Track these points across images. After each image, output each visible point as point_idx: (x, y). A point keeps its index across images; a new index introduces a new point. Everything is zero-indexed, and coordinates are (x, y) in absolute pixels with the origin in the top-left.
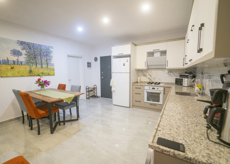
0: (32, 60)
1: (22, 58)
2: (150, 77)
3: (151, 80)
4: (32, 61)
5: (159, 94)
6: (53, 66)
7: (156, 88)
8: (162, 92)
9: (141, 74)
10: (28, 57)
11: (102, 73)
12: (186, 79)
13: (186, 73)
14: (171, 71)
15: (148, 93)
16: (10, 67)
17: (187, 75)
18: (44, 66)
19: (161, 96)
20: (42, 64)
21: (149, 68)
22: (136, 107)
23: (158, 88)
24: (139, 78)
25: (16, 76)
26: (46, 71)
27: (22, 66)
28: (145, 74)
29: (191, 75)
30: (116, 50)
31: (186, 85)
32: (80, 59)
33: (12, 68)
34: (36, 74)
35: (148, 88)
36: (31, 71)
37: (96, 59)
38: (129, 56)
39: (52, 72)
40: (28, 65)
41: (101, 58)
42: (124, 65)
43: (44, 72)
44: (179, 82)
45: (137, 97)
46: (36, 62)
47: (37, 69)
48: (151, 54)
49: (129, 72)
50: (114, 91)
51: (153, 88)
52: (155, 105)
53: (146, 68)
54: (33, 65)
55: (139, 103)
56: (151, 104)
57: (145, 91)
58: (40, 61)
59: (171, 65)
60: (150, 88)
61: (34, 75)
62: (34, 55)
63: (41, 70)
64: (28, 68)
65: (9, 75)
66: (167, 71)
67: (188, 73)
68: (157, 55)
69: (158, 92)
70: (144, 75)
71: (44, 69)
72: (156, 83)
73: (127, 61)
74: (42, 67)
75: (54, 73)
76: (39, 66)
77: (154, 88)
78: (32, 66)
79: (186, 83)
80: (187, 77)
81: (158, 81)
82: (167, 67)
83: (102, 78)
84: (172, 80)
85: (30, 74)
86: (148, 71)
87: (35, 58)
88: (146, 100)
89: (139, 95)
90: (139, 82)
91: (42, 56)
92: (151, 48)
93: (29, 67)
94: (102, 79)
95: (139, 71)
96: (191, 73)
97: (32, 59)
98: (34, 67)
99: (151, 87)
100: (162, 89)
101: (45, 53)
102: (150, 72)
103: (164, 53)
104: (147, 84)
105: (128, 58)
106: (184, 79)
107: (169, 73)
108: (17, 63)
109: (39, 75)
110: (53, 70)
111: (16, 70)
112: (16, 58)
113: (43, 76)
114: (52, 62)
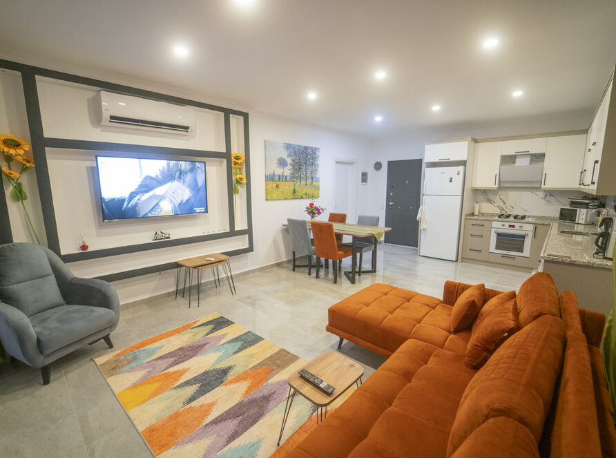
0: (297, 173)
1: (287, 171)
2: (502, 205)
3: (503, 209)
4: (297, 175)
5: (523, 237)
6: (319, 181)
7: (517, 226)
8: (531, 234)
9: (481, 197)
10: (293, 169)
11: (391, 194)
12: (584, 211)
13: (585, 198)
14: (551, 194)
15: (499, 235)
16: (275, 185)
17: (587, 202)
18: (309, 182)
19: (528, 243)
20: (306, 179)
21: (504, 186)
22: (470, 261)
23: (521, 227)
24: (477, 206)
25: (280, 199)
26: (310, 191)
27: (287, 183)
28: (491, 198)
29: (596, 203)
30: (432, 152)
31: (583, 222)
32: (350, 167)
33: (277, 186)
34: (299, 196)
35: (499, 226)
36: (294, 191)
37: (378, 166)
38: (463, 163)
39: (317, 191)
40: (292, 181)
41: (391, 164)
42: (451, 181)
43: (308, 193)
44: (567, 216)
45: (475, 243)
46: (301, 175)
47: (301, 187)
48: (508, 160)
49: (460, 193)
50: (424, 230)
51: (510, 226)
52: (513, 257)
53: (497, 186)
54: (298, 180)
55: (479, 253)
56: (503, 256)
57: (493, 230)
58: (305, 174)
59: (550, 184)
60: (503, 225)
61: (297, 197)
62: (299, 164)
63: (305, 189)
64: (293, 187)
65: (274, 197)
66: (542, 194)
67: (590, 199)
68: (523, 162)
69: (522, 233)
70: (489, 201)
71: (308, 187)
72: (516, 217)
73: (458, 174)
74: (306, 184)
75: (318, 193)
76: (303, 182)
77: (514, 226)
78: (296, 183)
79: (584, 217)
80: (586, 206)
81: (521, 213)
82: (543, 186)
83: (391, 203)
84: (553, 210)
85: (293, 195)
86: (500, 193)
87: (300, 169)
88: (492, 248)
89: (479, 239)
90: (476, 213)
91: (308, 165)
92: (510, 148)
93: (293, 185)
94: (391, 205)
95: (482, 194)
96: (594, 199)
97: (297, 171)
98: (298, 184)
99: (507, 224)
100: (531, 227)
101: (311, 161)
102: (502, 195)
103: (539, 158)
104: (497, 218)
105: (461, 168)
106: (578, 209)
107: (546, 196)
108: (282, 178)
109: (302, 198)
110: (318, 188)
111: (281, 189)
112: (282, 170)
113: (306, 198)
114: (317, 176)
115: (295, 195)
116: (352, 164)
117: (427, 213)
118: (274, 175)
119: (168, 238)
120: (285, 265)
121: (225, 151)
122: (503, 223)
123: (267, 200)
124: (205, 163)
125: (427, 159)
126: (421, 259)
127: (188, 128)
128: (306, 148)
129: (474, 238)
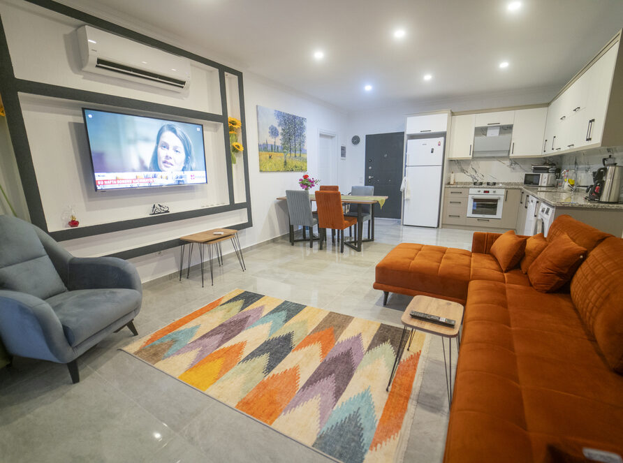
0: (287, 144)
1: (278, 141)
2: (473, 173)
3: (475, 178)
4: (287, 146)
5: (496, 201)
6: (306, 154)
7: (491, 191)
8: (502, 198)
9: (456, 167)
10: (283, 139)
11: (370, 168)
12: (546, 175)
13: (545, 164)
14: (516, 162)
15: (475, 200)
16: (268, 156)
17: (548, 167)
18: (298, 154)
19: (500, 205)
20: (296, 151)
21: (477, 156)
22: (449, 226)
23: (495, 192)
24: (452, 175)
25: (273, 171)
26: (299, 164)
27: (279, 154)
28: (464, 167)
29: (554, 168)
30: (414, 125)
31: (545, 185)
32: (330, 140)
33: (270, 157)
34: (290, 168)
35: (476, 193)
36: (285, 163)
37: (356, 140)
38: (444, 135)
39: (305, 164)
40: (283, 152)
41: (369, 138)
42: (432, 152)
43: (297, 165)
44: (531, 181)
45: (454, 210)
46: (290, 146)
47: (291, 159)
48: (481, 131)
49: (441, 164)
50: (408, 200)
51: (485, 192)
52: (488, 220)
53: (471, 156)
54: (288, 152)
55: (457, 219)
56: (479, 219)
57: (470, 197)
58: (294, 146)
59: (518, 152)
60: (479, 191)
62: (289, 134)
63: (294, 161)
64: (284, 158)
65: (268, 169)
66: (507, 162)
67: (549, 165)
68: (493, 134)
69: (495, 197)
70: (463, 171)
71: (297, 160)
72: (488, 184)
73: (439, 145)
74: (295, 156)
76: (293, 154)
77: (488, 192)
78: (287, 155)
79: (546, 180)
80: (546, 170)
81: (491, 181)
82: (511, 155)
83: (370, 177)
84: (518, 177)
85: (284, 167)
86: (472, 163)
87: (290, 139)
88: (469, 214)
89: (458, 205)
90: (452, 183)
91: (296, 136)
92: (483, 120)
93: (284, 156)
94: (370, 179)
95: (457, 164)
96: (553, 164)
97: (287, 141)
98: (289, 155)
99: (482, 190)
100: (502, 192)
101: (299, 131)
102: (474, 164)
103: (507, 129)
104: (473, 185)
105: (442, 139)
106: (541, 174)
107: (511, 165)
108: (274, 148)
109: (293, 170)
110: (305, 161)
111: (273, 161)
112: (273, 140)
113: (296, 171)
114: (305, 148)
115: (287, 168)
116: (332, 137)
117: (409, 184)
118: (267, 145)
119: (167, 211)
120: (279, 241)
121: (221, 114)
122: (479, 189)
123: (261, 171)
124: (202, 125)
125: (409, 131)
126: (406, 228)
127: (183, 83)
128: (294, 117)
129: (452, 205)
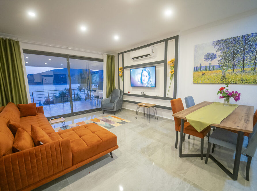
0: (229, 62)
1: (216, 62)
4: (228, 64)
10: (223, 59)
16: (201, 74)
18: (248, 68)
20: (244, 66)
25: (206, 83)
26: (249, 77)
27: (214, 72)
33: (203, 74)
34: (230, 81)
36: (224, 77)
40: (221, 70)
43: (244, 78)
46: (234, 63)
47: (233, 74)
54: (229, 68)
58: (242, 62)
61: (227, 82)
62: (233, 54)
63: (240, 76)
64: (221, 74)
65: (200, 81)
71: (246, 74)
74: (243, 71)
76: (238, 70)
78: (227, 71)
85: (222, 81)
87: (234, 57)
91: (247, 52)
93: (223, 72)
97: (228, 60)
98: (230, 71)
108: (211, 68)
109: (236, 83)
111: (207, 76)
112: (209, 62)
113: (242, 84)
115: (224, 80)
118: (201, 67)
121: (164, 60)
123: (193, 83)
124: (155, 66)
128: (246, 36)
